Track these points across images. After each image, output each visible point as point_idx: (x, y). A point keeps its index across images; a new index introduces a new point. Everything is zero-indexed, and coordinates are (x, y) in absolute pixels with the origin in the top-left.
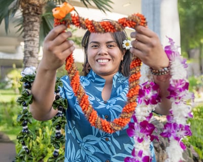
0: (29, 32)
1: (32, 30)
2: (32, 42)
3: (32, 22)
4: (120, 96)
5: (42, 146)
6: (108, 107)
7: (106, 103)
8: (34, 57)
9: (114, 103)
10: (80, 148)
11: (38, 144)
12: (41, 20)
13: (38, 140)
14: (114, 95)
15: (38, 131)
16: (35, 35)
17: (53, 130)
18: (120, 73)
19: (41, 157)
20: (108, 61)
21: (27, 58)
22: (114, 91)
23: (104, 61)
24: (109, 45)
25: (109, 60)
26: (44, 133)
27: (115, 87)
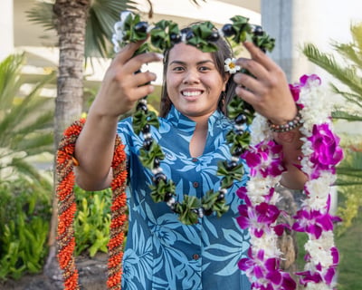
0: (67, 34)
1: (73, 32)
2: (73, 53)
3: (73, 19)
4: (219, 151)
5: (87, 227)
6: (199, 168)
7: (195, 161)
8: (76, 77)
9: (209, 162)
10: (152, 236)
11: (81, 223)
12: (89, 15)
13: (80, 217)
14: (210, 149)
15: (81, 201)
16: (77, 39)
17: (106, 200)
18: (219, 112)
19: (86, 246)
20: (199, 93)
21: (63, 79)
22: (209, 142)
23: (193, 94)
24: (201, 67)
25: (202, 92)
26: (92, 206)
27: (212, 135)
